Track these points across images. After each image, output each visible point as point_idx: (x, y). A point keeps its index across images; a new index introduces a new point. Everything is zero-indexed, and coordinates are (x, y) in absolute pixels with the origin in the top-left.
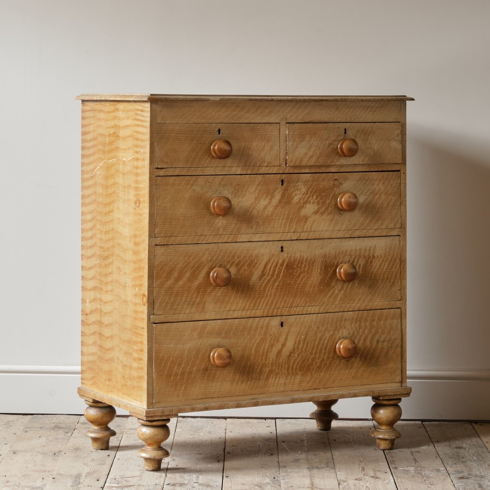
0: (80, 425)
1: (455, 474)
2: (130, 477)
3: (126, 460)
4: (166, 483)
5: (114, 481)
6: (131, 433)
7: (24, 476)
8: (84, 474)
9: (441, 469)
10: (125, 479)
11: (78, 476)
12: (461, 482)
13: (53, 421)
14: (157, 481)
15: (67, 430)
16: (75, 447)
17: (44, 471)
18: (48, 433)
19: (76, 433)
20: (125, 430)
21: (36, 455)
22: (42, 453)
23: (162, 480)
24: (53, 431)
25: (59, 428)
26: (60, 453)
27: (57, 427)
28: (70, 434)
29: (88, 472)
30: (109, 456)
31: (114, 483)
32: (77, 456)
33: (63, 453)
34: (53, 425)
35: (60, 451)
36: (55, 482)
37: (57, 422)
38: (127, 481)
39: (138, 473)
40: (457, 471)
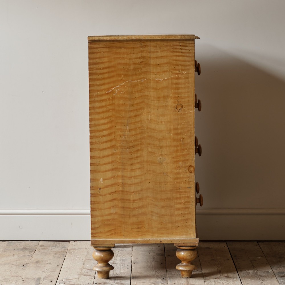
0: (40, 247)
1: (278, 274)
2: (72, 279)
3: (69, 268)
4: (94, 283)
5: (62, 281)
6: (72, 251)
7: (4, 279)
8: (42, 278)
9: (270, 271)
10: (69, 280)
11: (39, 279)
12: (283, 279)
13: (22, 245)
14: (89, 282)
15: (31, 250)
16: (37, 261)
17: (17, 276)
18: (19, 252)
19: (36, 252)
20: (68, 250)
21: (12, 267)
22: (15, 265)
23: (92, 280)
24: (22, 251)
25: (26, 249)
26: (27, 265)
27: (25, 249)
28: (33, 252)
29: (45, 276)
30: (58, 266)
31: (62, 283)
32: (38, 267)
33: (29, 265)
34: (22, 247)
35: (27, 264)
36: (24, 283)
37: (24, 245)
38: (70, 282)
39: (77, 277)
40: (280, 272)
